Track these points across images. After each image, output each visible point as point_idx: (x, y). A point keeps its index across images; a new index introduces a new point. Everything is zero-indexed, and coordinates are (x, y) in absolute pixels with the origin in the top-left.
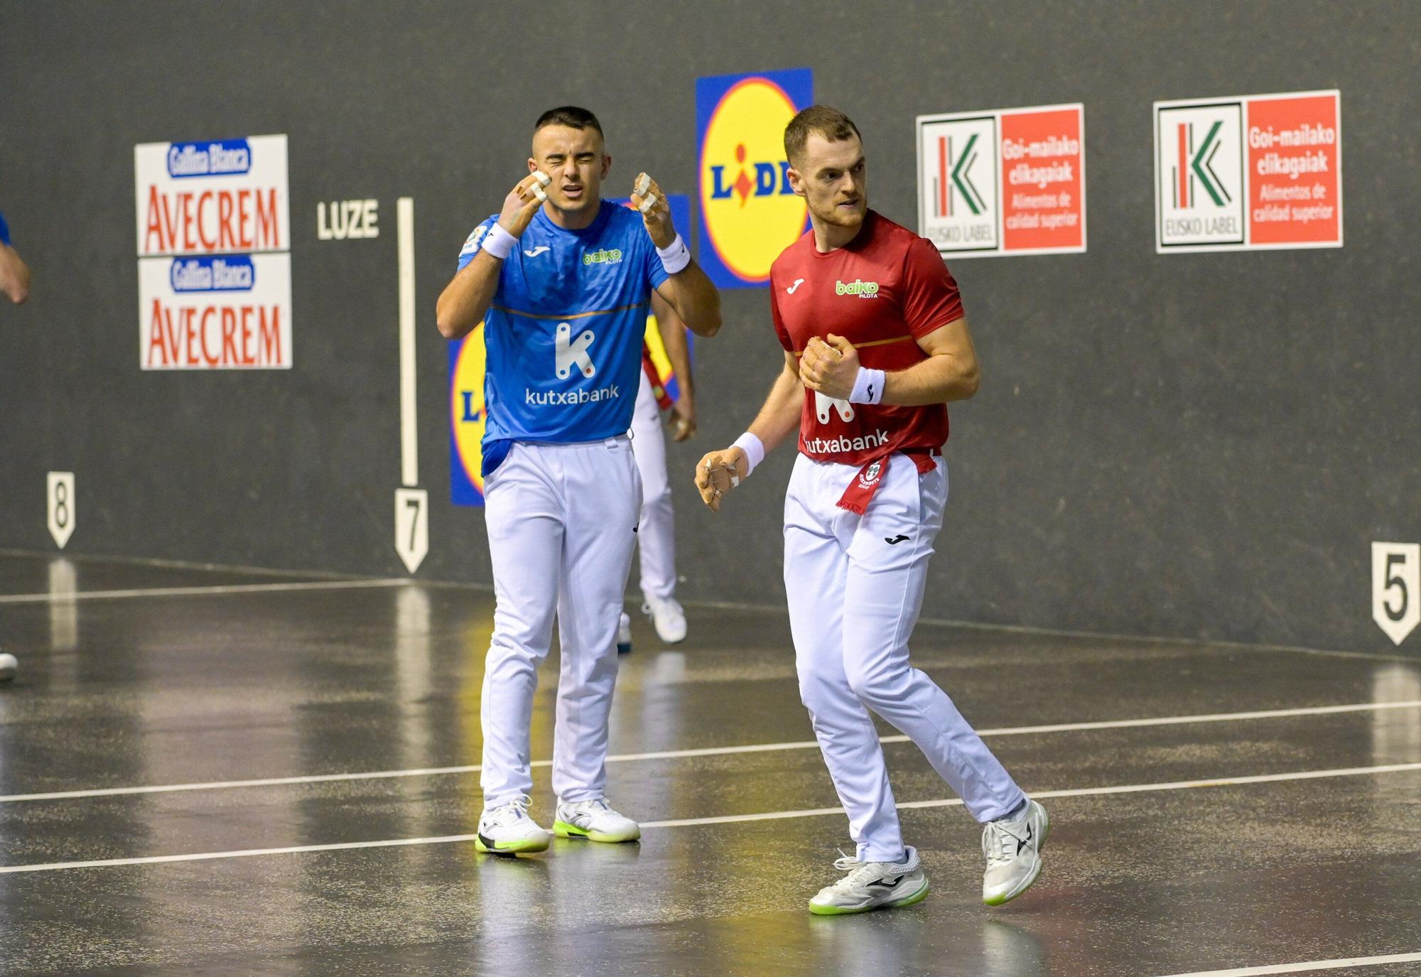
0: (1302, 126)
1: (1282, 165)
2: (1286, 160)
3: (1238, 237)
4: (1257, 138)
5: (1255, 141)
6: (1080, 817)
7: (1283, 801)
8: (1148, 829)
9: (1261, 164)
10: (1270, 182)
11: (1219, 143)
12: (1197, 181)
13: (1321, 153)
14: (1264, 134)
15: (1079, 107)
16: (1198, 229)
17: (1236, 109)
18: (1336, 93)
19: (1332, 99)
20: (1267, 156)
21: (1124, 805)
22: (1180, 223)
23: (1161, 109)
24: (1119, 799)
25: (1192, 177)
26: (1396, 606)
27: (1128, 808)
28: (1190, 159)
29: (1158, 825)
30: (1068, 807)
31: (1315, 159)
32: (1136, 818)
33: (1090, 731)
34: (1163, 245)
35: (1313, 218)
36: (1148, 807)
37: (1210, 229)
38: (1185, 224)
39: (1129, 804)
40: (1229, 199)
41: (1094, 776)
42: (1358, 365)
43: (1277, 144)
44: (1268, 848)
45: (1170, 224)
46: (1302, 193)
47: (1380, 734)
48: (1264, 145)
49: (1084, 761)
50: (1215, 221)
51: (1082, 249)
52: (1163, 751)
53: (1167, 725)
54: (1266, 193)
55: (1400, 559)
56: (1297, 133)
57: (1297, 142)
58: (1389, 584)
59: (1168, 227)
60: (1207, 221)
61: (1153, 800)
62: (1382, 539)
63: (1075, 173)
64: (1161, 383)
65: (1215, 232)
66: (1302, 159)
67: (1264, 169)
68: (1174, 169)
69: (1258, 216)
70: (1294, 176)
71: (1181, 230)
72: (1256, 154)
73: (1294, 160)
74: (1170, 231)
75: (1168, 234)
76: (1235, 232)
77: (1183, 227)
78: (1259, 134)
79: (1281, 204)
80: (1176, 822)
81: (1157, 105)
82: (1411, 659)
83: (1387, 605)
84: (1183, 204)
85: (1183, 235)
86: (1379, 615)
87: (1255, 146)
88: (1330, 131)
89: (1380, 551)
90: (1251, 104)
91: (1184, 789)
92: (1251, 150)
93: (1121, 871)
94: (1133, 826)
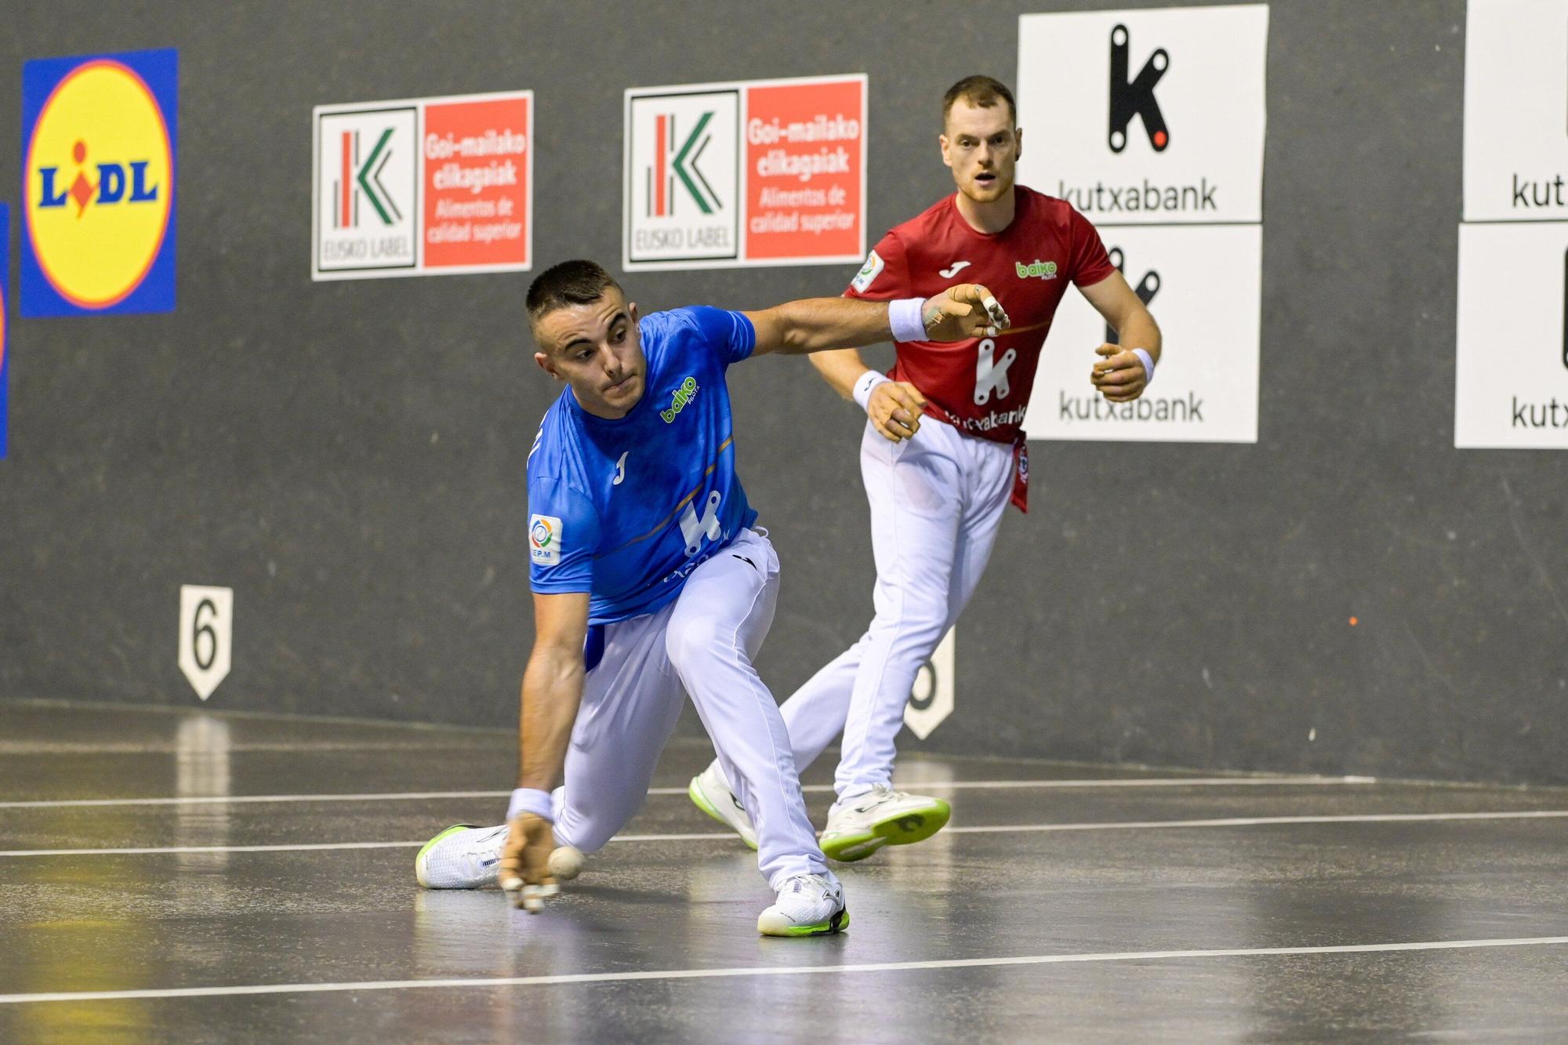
0: (817, 118)
1: (789, 164)
2: (795, 159)
3: (730, 251)
4: (759, 131)
5: (756, 135)
9: (762, 163)
10: (774, 185)
11: (708, 139)
12: (679, 184)
13: (840, 150)
14: (768, 128)
15: (528, 95)
16: (677, 241)
17: (732, 97)
18: (862, 78)
19: (857, 85)
20: (771, 154)
22: (654, 234)
23: (633, 98)
25: (672, 178)
26: (921, 693)
28: (670, 157)
31: (832, 157)
34: (632, 261)
35: (827, 227)
37: (693, 241)
38: (661, 235)
40: (720, 205)
43: (783, 140)
45: (642, 236)
46: (815, 197)
48: (767, 140)
50: (700, 232)
51: (526, 266)
54: (767, 198)
56: (810, 125)
57: (810, 137)
59: (639, 240)
60: (690, 232)
63: (520, 175)
65: (700, 244)
66: (816, 157)
67: (766, 169)
68: (649, 170)
69: (757, 225)
70: (805, 178)
71: (656, 243)
72: (757, 152)
73: (806, 158)
74: (642, 244)
75: (639, 248)
76: (726, 244)
77: (659, 239)
78: (762, 128)
79: (787, 210)
81: (629, 93)
82: (939, 755)
84: (660, 211)
85: (658, 248)
87: (756, 141)
88: (854, 123)
90: (752, 93)
92: (750, 146)
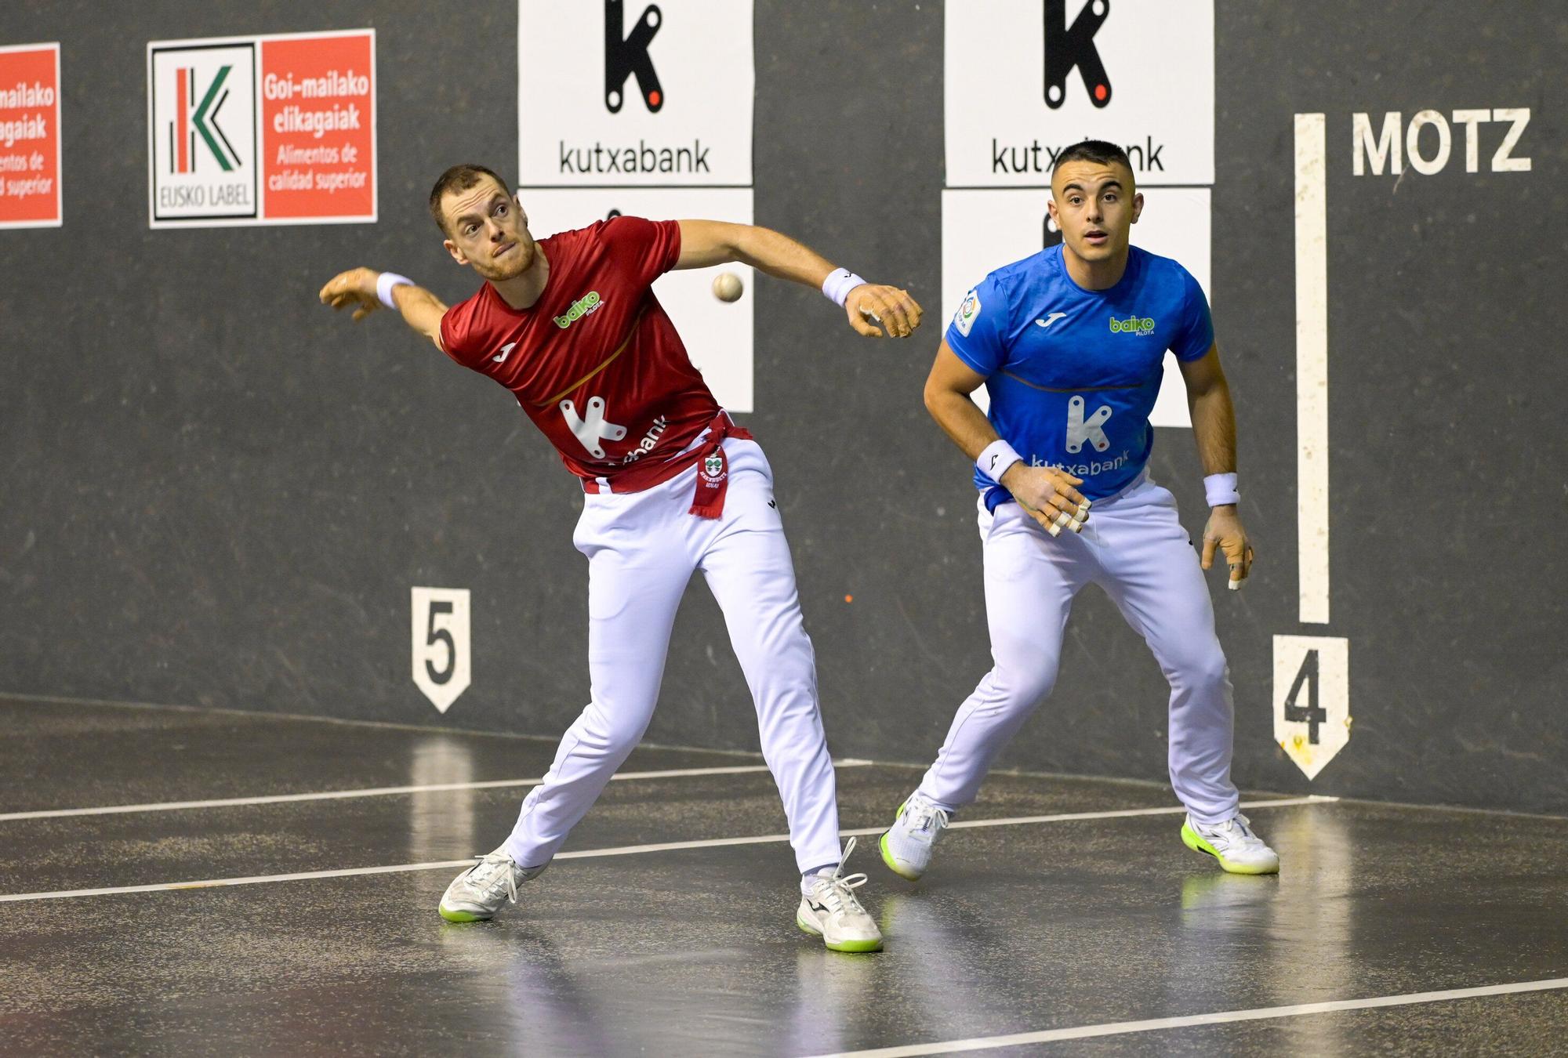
0: (329, 73)
1: (303, 121)
2: (309, 115)
3: (250, 210)
4: (274, 86)
5: (271, 91)
6: (31, 927)
7: (284, 908)
8: (115, 942)
9: (278, 119)
10: (290, 142)
11: (226, 93)
12: (200, 140)
13: (352, 107)
14: (282, 83)
15: (55, 46)
16: (200, 200)
17: (249, 50)
18: (371, 32)
19: (367, 39)
20: (286, 110)
21: (88, 913)
22: (178, 191)
23: (155, 51)
24: (83, 905)
25: (193, 134)
26: (440, 666)
27: (92, 916)
28: (191, 112)
29: (127, 937)
30: (17, 916)
31: (344, 113)
32: (101, 928)
33: (54, 819)
34: (157, 219)
35: (341, 186)
36: (118, 916)
37: (215, 200)
38: (184, 192)
39: (93, 911)
40: (239, 163)
41: (55, 877)
42: (397, 368)
43: (297, 95)
44: (261, 965)
45: (166, 192)
46: (329, 155)
47: (421, 825)
48: (282, 96)
49: (44, 856)
50: (221, 189)
51: (58, 222)
52: (142, 845)
53: (151, 812)
54: (284, 155)
55: (446, 607)
56: (322, 81)
57: (322, 93)
58: (432, 639)
59: (163, 197)
60: (211, 189)
61: (124, 906)
62: (424, 584)
63: (50, 128)
64: (154, 389)
65: (221, 202)
66: (329, 114)
67: (282, 125)
68: (172, 124)
69: (274, 183)
70: (319, 135)
71: (180, 201)
72: (273, 107)
73: (319, 115)
74: (166, 201)
75: (163, 205)
76: (246, 203)
77: (182, 197)
78: (277, 82)
79: (303, 169)
80: (150, 934)
81: (151, 45)
82: (458, 731)
83: (429, 665)
84: (183, 169)
85: (181, 205)
86: (420, 677)
87: (271, 97)
88: (363, 79)
89: (422, 598)
90: (265, 45)
91: (163, 892)
92: (265, 100)
93: (76, 994)
94: (97, 938)
